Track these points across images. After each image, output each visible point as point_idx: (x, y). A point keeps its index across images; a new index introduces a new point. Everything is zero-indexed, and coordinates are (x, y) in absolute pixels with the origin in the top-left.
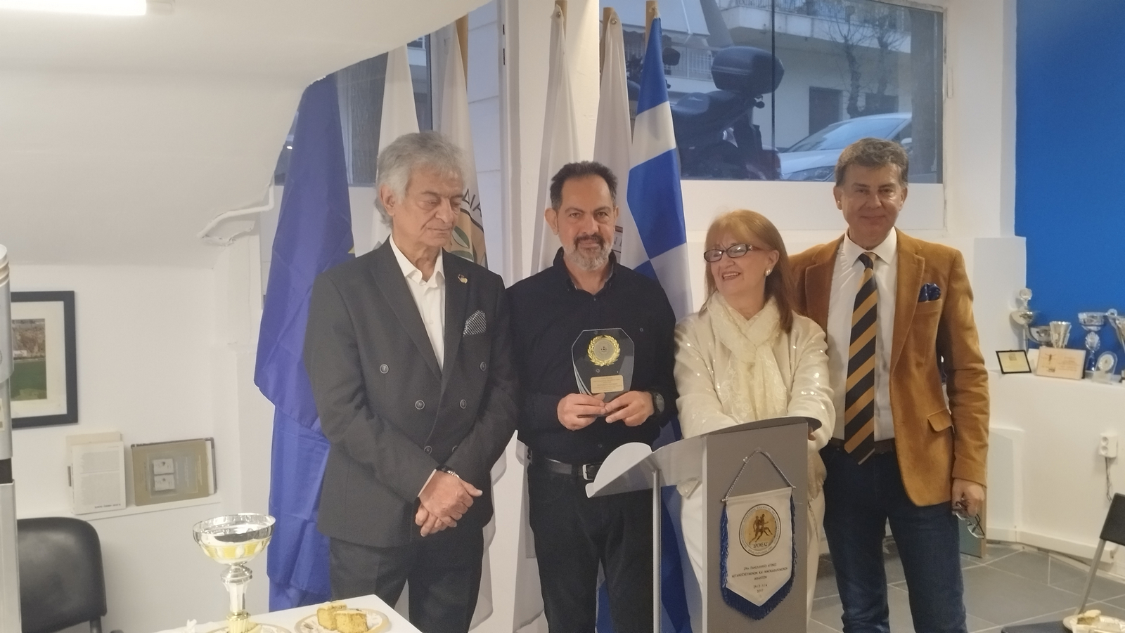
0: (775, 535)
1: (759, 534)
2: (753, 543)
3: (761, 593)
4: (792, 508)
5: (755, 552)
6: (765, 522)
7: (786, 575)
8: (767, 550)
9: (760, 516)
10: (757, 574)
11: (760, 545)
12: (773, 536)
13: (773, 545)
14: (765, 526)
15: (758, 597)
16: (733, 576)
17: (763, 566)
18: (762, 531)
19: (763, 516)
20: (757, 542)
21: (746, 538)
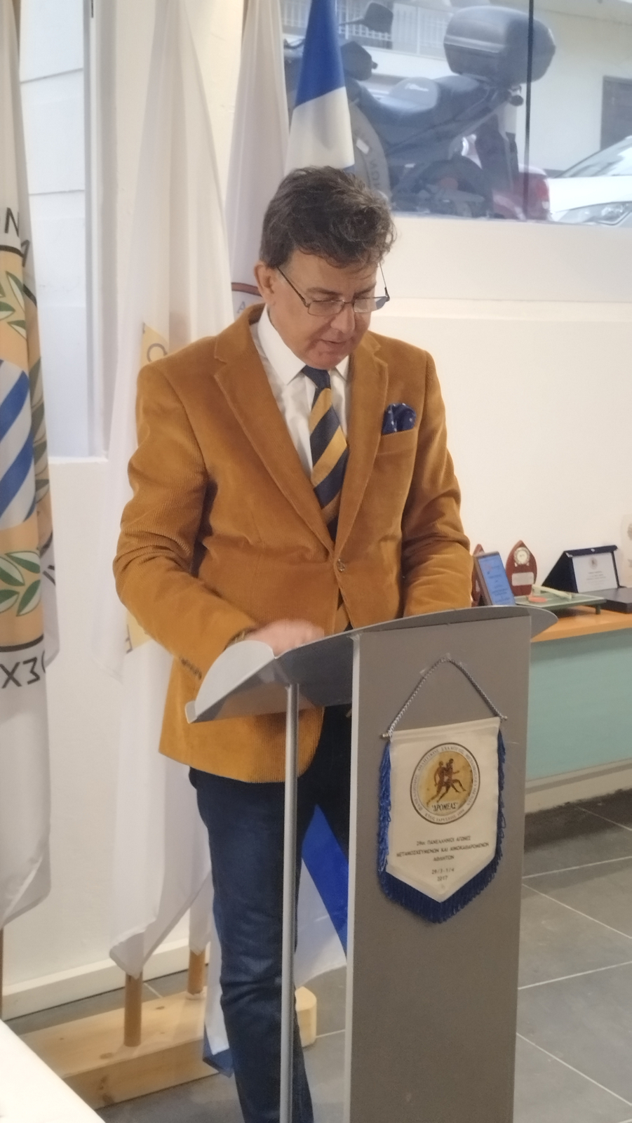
0: (469, 791)
1: (444, 789)
2: (434, 803)
3: (443, 881)
4: (501, 750)
5: (436, 818)
6: (454, 770)
7: (487, 855)
8: (456, 814)
9: (445, 761)
10: (436, 851)
11: (445, 807)
12: (466, 793)
13: (466, 807)
14: (454, 777)
15: (440, 888)
16: (399, 855)
17: (448, 840)
18: (448, 785)
19: (451, 761)
20: (440, 803)
21: (422, 796)
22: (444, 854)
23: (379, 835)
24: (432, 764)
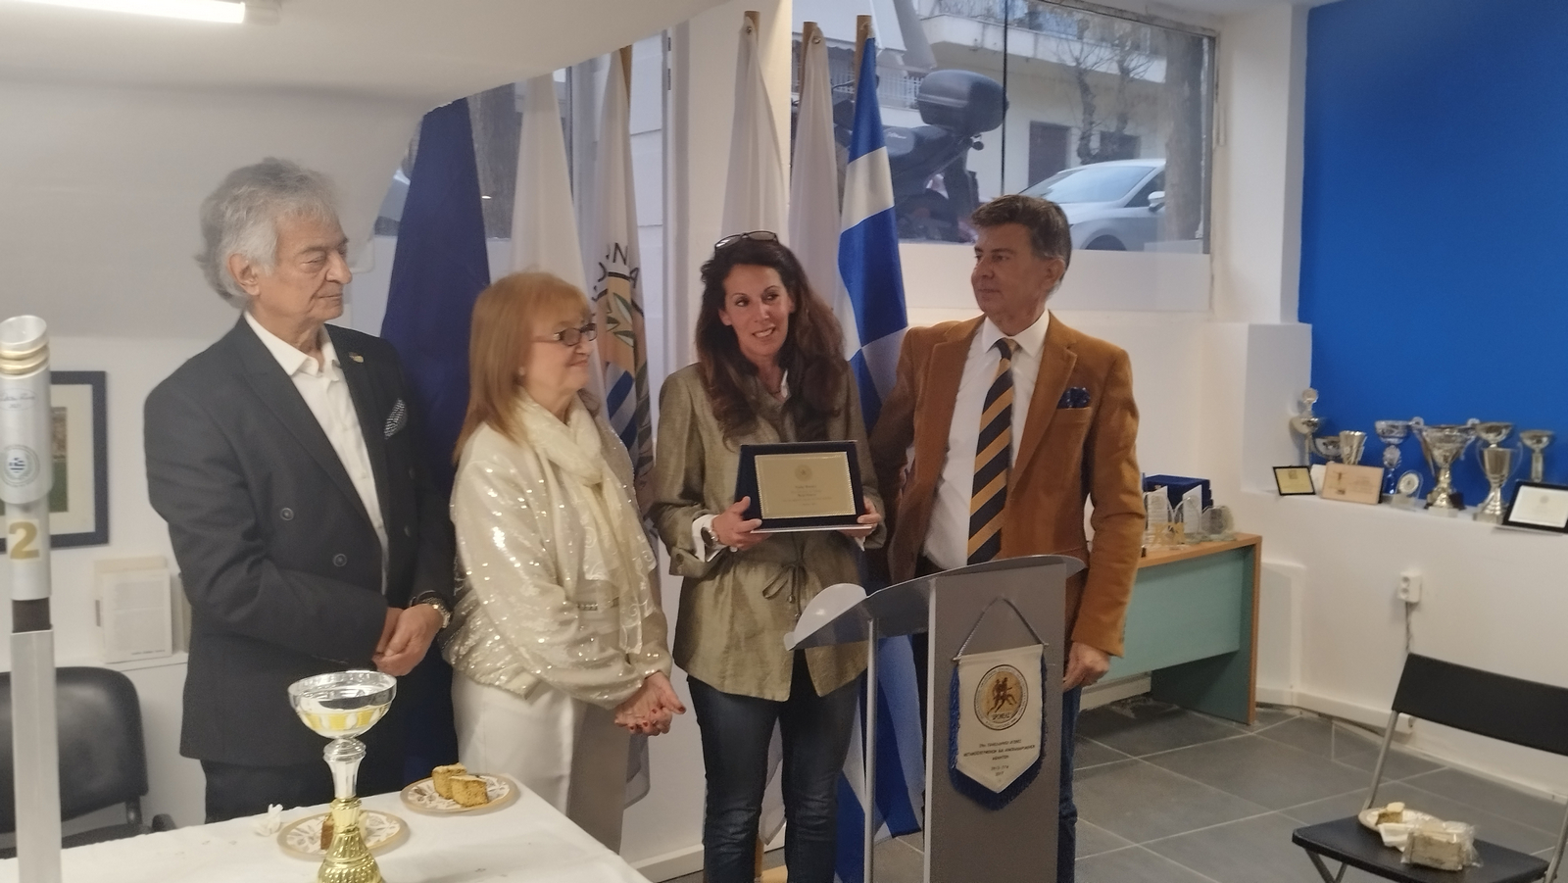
0: (1019, 703)
1: (1000, 702)
2: (992, 713)
3: (999, 777)
4: (1044, 670)
5: (995, 725)
6: (1008, 686)
7: (1034, 754)
8: (1010, 723)
9: (1001, 680)
10: (996, 753)
11: (1001, 716)
12: (1017, 705)
13: (1017, 716)
14: (1008, 692)
15: (997, 781)
16: (965, 755)
17: (1003, 743)
18: (1004, 698)
19: (1006, 679)
20: (998, 713)
21: (983, 708)
22: (1001, 754)
23: (950, 739)
24: (991, 682)
